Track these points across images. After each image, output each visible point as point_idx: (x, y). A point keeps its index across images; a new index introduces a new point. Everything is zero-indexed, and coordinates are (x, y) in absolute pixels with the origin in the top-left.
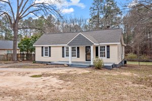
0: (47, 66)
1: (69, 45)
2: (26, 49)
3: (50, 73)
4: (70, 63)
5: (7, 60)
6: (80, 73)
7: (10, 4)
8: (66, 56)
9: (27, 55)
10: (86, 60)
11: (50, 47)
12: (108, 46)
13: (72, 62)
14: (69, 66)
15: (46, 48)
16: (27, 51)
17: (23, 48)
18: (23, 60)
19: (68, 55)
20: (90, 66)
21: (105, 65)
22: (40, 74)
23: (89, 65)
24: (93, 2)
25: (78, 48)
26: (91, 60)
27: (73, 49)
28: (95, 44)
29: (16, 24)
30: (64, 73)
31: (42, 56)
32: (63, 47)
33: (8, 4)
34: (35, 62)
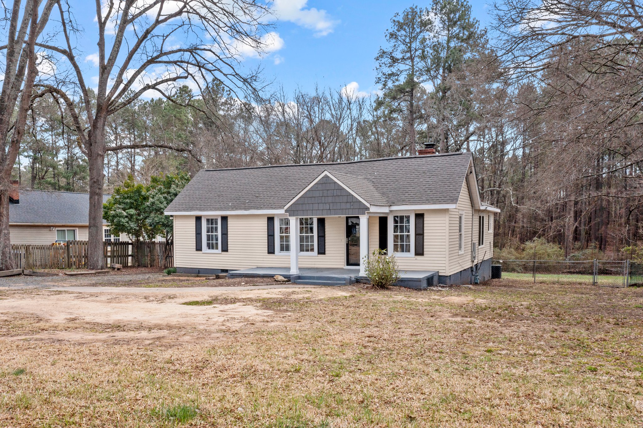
0: (221, 281)
1: (292, 211)
2: (133, 225)
3: (233, 296)
4: (294, 271)
5: (69, 266)
6: (322, 297)
7: (71, 58)
8: (282, 249)
9: (138, 245)
10: (348, 264)
11: (224, 219)
12: (420, 216)
13: (300, 269)
14: (289, 280)
15: (211, 221)
16: (137, 234)
17: (124, 220)
18: (125, 266)
19: (285, 248)
20: (358, 281)
21: (402, 276)
22: (206, 298)
23: (353, 276)
24: (393, 28)
25: (321, 222)
26: (361, 262)
27: (305, 225)
28: (373, 209)
29: (98, 132)
30: (274, 296)
31: (199, 248)
32: (271, 220)
33: (64, 58)
34: (172, 271)
